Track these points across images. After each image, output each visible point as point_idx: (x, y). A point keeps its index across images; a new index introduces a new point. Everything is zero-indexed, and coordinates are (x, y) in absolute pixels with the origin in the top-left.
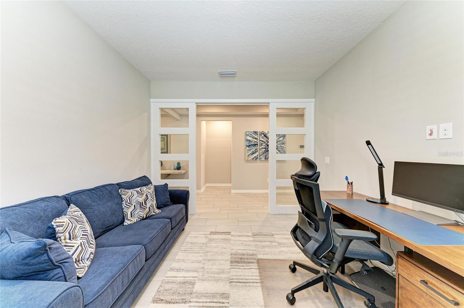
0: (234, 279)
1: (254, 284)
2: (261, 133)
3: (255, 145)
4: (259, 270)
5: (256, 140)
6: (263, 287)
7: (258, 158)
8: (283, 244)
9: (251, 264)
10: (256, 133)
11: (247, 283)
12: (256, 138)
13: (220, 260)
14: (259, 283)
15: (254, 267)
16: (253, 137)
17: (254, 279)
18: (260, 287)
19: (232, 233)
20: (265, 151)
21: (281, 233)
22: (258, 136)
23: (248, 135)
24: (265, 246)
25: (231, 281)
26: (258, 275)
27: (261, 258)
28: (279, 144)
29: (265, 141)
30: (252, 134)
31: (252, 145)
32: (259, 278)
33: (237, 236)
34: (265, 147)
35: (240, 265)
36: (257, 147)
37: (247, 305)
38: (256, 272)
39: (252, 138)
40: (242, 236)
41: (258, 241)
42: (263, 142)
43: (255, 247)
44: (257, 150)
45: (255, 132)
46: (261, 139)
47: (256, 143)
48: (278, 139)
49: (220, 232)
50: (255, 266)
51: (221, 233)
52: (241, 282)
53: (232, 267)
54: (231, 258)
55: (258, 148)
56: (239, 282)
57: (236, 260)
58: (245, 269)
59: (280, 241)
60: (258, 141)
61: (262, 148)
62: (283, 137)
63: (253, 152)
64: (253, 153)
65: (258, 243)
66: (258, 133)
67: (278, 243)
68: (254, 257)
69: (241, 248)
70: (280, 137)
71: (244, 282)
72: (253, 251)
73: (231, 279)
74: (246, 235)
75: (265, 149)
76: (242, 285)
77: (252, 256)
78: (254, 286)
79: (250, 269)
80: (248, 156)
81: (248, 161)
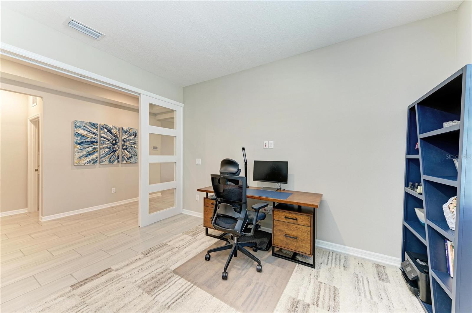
0: (169, 302)
1: (190, 290)
2: (104, 127)
3: (92, 143)
4: (183, 278)
5: (94, 136)
6: (199, 286)
7: (98, 161)
8: (182, 246)
9: (172, 279)
10: (94, 126)
11: (184, 294)
12: (93, 133)
13: (132, 301)
14: (193, 286)
15: (177, 279)
16: (88, 130)
17: (187, 287)
18: (198, 288)
19: (114, 267)
20: (109, 151)
21: (172, 238)
22: (98, 130)
23: (79, 127)
24: (169, 256)
25: (167, 306)
26: (186, 281)
27: (175, 268)
28: (129, 144)
29: (109, 138)
30: (86, 126)
31: (86, 142)
32: (189, 283)
33: (125, 266)
34: (109, 145)
35: (160, 288)
36: (96, 145)
37: (201, 307)
38: (183, 281)
39: (87, 132)
40: (132, 263)
41: (157, 257)
42: (106, 139)
43: (160, 264)
44: (96, 150)
45: (92, 124)
46: (102, 135)
47: (93, 140)
48: (128, 137)
49: (91, 277)
50: (177, 277)
51: (94, 276)
52: (179, 298)
53: (154, 296)
54: (143, 290)
55: (98, 146)
56: (176, 300)
57: (152, 287)
58: (169, 287)
59: (178, 245)
60: (98, 137)
61: (105, 148)
62: (134, 135)
63: (88, 152)
64: (90, 154)
65: (159, 259)
66: (98, 126)
67: (177, 248)
68: (168, 272)
69: (144, 274)
70: (130, 136)
71: (181, 297)
72: (161, 268)
73: (166, 305)
74: (135, 259)
75: (108, 150)
76: (182, 300)
77: (165, 273)
78: (192, 292)
79: (175, 283)
80: (80, 158)
81: (78, 166)
